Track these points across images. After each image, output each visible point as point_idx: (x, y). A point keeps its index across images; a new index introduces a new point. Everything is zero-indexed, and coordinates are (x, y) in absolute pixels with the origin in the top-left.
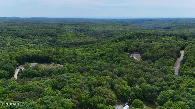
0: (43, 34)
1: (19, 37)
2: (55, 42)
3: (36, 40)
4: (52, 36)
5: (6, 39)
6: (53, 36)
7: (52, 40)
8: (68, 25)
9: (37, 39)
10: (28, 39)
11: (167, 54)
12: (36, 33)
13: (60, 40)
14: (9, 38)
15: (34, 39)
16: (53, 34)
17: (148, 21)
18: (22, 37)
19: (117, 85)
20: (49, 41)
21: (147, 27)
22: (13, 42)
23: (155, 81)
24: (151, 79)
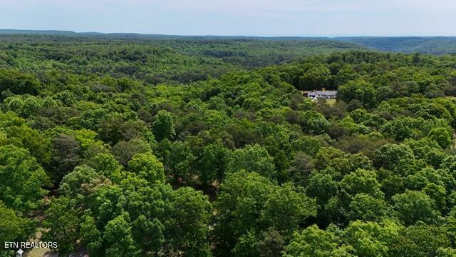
1: (49, 58)
3: (88, 66)
6: (135, 59)
7: (127, 69)
9: (91, 65)
10: (70, 63)
12: (94, 51)
15: (85, 63)
18: (58, 59)
20: (122, 70)
23: (320, 166)
24: (300, 156)
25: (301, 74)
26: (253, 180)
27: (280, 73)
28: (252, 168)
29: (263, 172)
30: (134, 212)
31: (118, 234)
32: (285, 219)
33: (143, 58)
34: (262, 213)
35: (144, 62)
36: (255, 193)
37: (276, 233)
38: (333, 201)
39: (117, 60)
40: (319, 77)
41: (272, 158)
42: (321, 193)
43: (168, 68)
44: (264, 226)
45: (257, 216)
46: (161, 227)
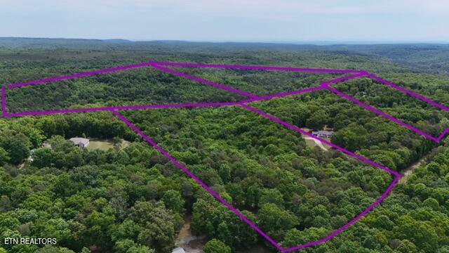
0: (149, 77)
1: (100, 81)
2: (170, 94)
3: (132, 89)
4: (167, 81)
5: (75, 84)
6: (170, 81)
7: (164, 91)
8: (218, 57)
9: (134, 88)
10: (117, 86)
11: (395, 136)
12: (135, 74)
13: (183, 91)
14: (80, 83)
15: (128, 86)
16: (172, 79)
17: (424, 49)
18: (107, 82)
19: (200, 201)
20: (160, 93)
21: (419, 65)
22: (85, 91)
23: (304, 201)
24: (296, 196)
25: (308, 116)
26: (273, 208)
27: (292, 115)
28: (272, 201)
29: (278, 203)
30: (228, 221)
31: (223, 229)
32: (285, 225)
33: (176, 80)
34: (277, 223)
35: (177, 84)
36: (274, 214)
37: (282, 231)
38: (308, 218)
39: (154, 83)
40: (321, 120)
41: (282, 195)
42: (303, 215)
43: (197, 89)
44: (277, 228)
45: (275, 224)
46: (239, 227)
